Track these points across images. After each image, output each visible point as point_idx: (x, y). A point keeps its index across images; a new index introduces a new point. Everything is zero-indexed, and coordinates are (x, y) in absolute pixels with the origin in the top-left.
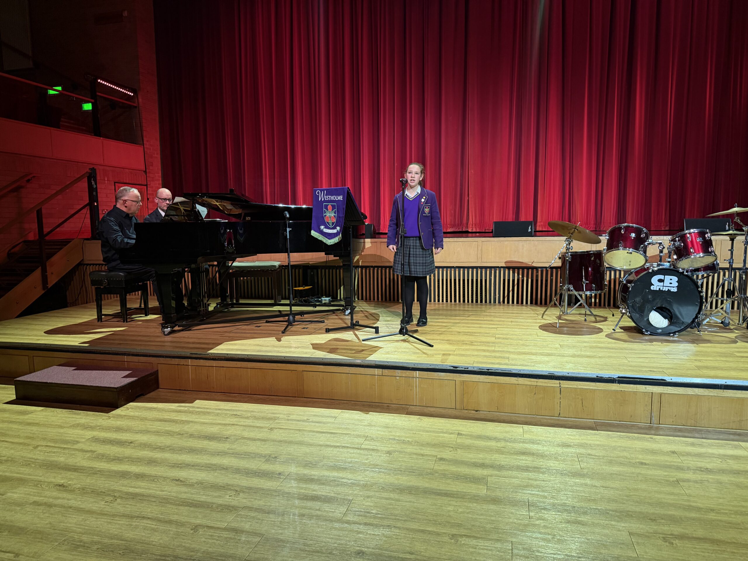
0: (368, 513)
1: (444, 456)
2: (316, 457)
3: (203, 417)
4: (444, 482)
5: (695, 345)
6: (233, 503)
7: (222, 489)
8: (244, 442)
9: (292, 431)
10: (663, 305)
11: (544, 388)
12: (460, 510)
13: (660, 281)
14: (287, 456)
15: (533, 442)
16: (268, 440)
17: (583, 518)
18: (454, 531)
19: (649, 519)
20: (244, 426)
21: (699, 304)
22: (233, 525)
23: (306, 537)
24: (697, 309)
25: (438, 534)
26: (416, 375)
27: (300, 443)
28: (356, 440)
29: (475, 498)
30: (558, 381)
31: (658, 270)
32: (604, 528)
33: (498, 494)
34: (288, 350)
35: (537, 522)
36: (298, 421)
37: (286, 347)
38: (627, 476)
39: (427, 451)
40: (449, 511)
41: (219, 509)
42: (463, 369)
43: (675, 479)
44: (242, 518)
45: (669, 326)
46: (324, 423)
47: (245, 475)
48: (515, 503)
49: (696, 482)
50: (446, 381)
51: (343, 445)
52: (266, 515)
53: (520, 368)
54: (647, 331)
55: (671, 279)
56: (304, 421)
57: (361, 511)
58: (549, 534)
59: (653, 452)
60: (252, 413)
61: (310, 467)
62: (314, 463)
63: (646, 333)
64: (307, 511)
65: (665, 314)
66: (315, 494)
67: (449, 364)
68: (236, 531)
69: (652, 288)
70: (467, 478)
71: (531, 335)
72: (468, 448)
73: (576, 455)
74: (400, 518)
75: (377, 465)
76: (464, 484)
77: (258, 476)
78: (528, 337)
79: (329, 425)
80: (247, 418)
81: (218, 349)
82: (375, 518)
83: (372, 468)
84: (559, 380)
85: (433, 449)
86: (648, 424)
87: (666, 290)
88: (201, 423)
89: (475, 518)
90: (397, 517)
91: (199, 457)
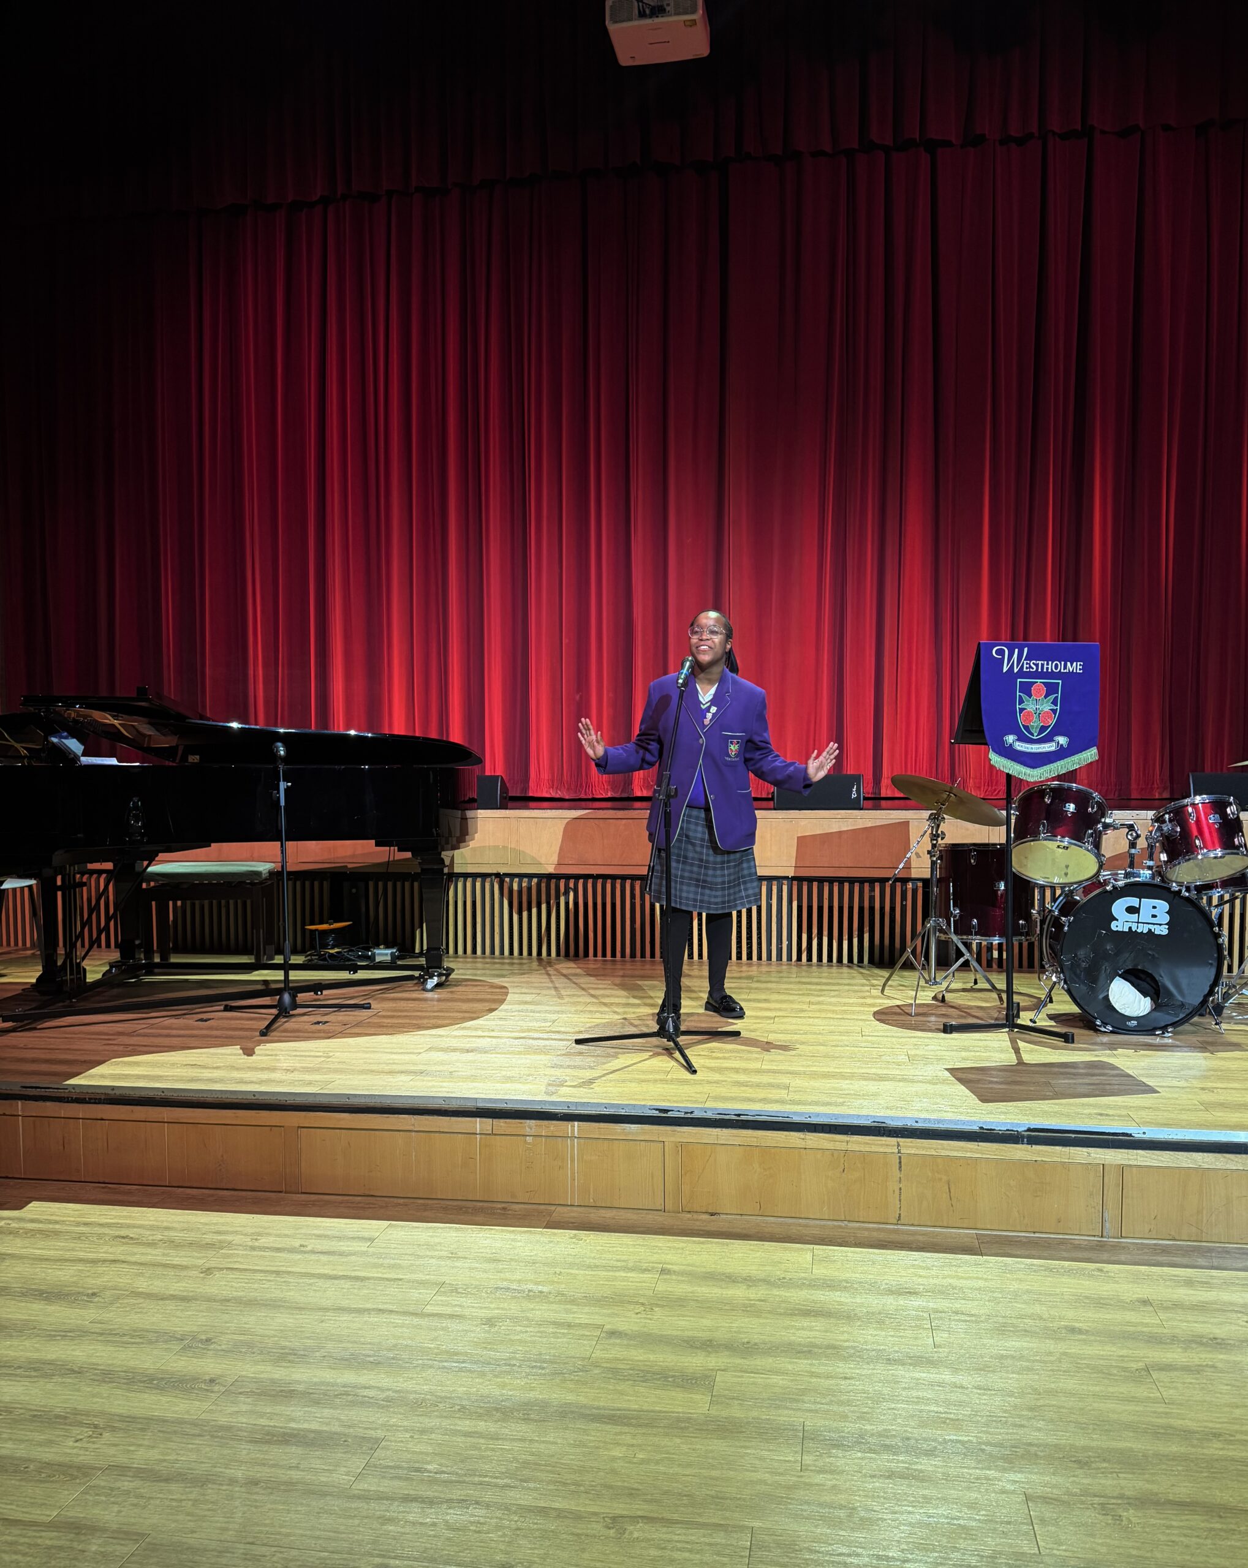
0: (418, 1470)
1: (622, 1325)
2: (308, 1338)
3: (41, 1244)
4: (611, 1387)
5: (1208, 1054)
6: (81, 1458)
7: (60, 1424)
8: (134, 1305)
9: (259, 1276)
10: (1138, 965)
11: (864, 1156)
12: (641, 1456)
13: (1132, 910)
14: (236, 1337)
15: (830, 1285)
16: (196, 1300)
17: (925, 1464)
18: (620, 1508)
19: (1075, 1461)
20: (141, 1264)
21: (1215, 964)
22: (70, 1514)
23: (255, 1537)
24: (1213, 971)
25: (578, 1517)
26: (573, 1131)
27: (274, 1305)
28: (415, 1294)
29: (680, 1425)
30: (893, 1141)
31: (1127, 885)
32: (969, 1488)
33: (736, 1412)
34: (264, 1076)
35: (819, 1479)
36: (278, 1250)
37: (262, 1069)
38: (1037, 1361)
39: (582, 1315)
40: (614, 1459)
41: (43, 1475)
42: (682, 1115)
43: (1141, 1365)
44: (97, 1495)
45: (1153, 1010)
46: (341, 1254)
47: (125, 1386)
48: (769, 1433)
49: (1186, 1369)
50: (643, 1143)
51: (381, 1307)
52: (162, 1484)
53: (812, 1111)
54: (1105, 1024)
55: (1154, 907)
56: (292, 1250)
57: (399, 1467)
58: (841, 1507)
59: (1100, 1303)
60: (166, 1233)
61: (289, 1361)
62: (302, 1353)
63: (1103, 1029)
64: (263, 1473)
65: (1145, 985)
66: (293, 1429)
67: (650, 1103)
68: (77, 1528)
69: (1114, 926)
70: (666, 1377)
71: (847, 1033)
72: (677, 1303)
73: (926, 1315)
74: (494, 1480)
75: (457, 1354)
76: (658, 1392)
77: (157, 1388)
78: (840, 1038)
79: (353, 1258)
80: (152, 1244)
81: (92, 1076)
82: (433, 1482)
83: (442, 1361)
84: (897, 1137)
85: (597, 1309)
86: (1096, 1239)
87: (1145, 932)
88: (33, 1259)
89: (673, 1474)
90: (487, 1479)
91: (15, 1343)
